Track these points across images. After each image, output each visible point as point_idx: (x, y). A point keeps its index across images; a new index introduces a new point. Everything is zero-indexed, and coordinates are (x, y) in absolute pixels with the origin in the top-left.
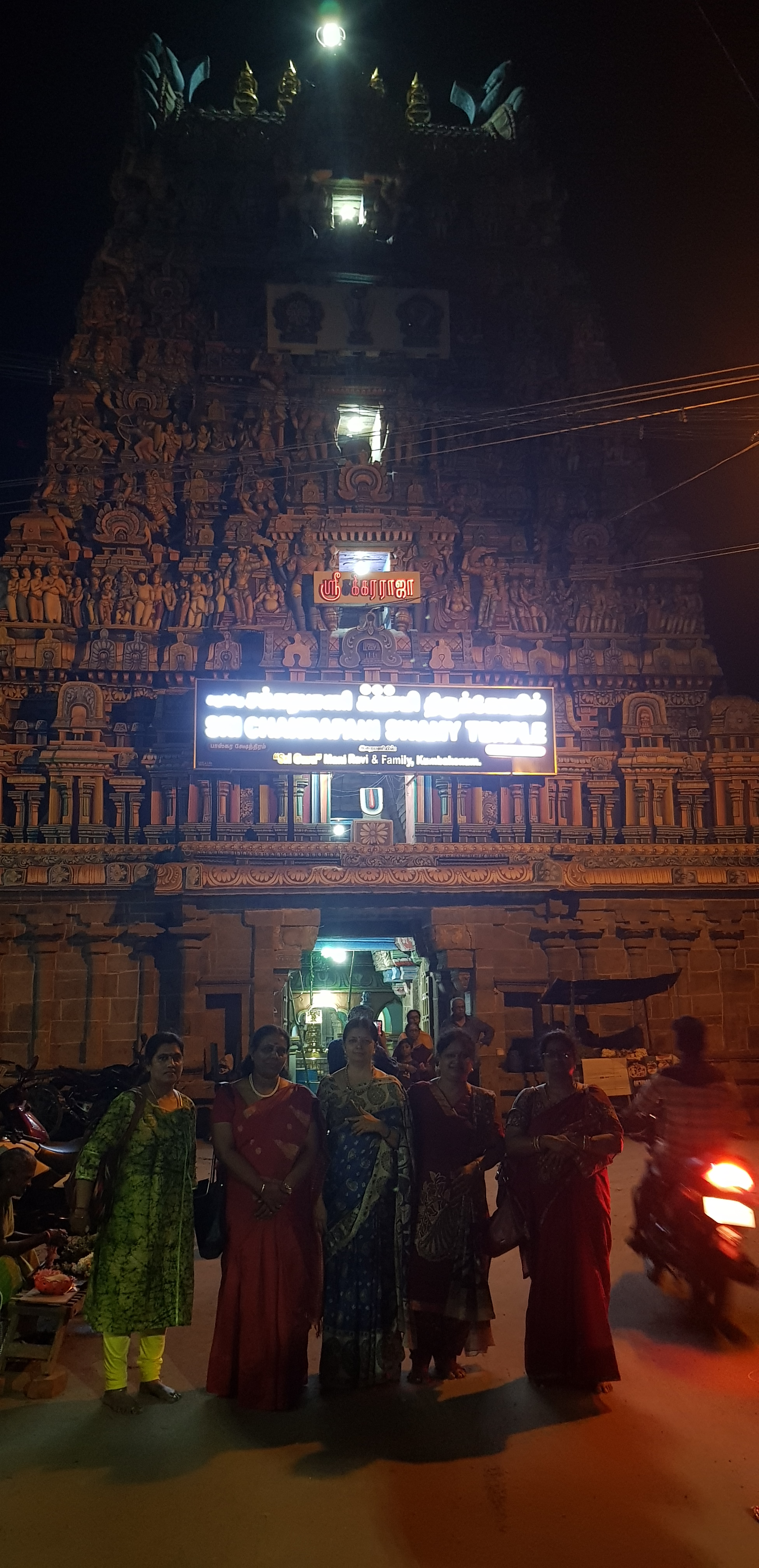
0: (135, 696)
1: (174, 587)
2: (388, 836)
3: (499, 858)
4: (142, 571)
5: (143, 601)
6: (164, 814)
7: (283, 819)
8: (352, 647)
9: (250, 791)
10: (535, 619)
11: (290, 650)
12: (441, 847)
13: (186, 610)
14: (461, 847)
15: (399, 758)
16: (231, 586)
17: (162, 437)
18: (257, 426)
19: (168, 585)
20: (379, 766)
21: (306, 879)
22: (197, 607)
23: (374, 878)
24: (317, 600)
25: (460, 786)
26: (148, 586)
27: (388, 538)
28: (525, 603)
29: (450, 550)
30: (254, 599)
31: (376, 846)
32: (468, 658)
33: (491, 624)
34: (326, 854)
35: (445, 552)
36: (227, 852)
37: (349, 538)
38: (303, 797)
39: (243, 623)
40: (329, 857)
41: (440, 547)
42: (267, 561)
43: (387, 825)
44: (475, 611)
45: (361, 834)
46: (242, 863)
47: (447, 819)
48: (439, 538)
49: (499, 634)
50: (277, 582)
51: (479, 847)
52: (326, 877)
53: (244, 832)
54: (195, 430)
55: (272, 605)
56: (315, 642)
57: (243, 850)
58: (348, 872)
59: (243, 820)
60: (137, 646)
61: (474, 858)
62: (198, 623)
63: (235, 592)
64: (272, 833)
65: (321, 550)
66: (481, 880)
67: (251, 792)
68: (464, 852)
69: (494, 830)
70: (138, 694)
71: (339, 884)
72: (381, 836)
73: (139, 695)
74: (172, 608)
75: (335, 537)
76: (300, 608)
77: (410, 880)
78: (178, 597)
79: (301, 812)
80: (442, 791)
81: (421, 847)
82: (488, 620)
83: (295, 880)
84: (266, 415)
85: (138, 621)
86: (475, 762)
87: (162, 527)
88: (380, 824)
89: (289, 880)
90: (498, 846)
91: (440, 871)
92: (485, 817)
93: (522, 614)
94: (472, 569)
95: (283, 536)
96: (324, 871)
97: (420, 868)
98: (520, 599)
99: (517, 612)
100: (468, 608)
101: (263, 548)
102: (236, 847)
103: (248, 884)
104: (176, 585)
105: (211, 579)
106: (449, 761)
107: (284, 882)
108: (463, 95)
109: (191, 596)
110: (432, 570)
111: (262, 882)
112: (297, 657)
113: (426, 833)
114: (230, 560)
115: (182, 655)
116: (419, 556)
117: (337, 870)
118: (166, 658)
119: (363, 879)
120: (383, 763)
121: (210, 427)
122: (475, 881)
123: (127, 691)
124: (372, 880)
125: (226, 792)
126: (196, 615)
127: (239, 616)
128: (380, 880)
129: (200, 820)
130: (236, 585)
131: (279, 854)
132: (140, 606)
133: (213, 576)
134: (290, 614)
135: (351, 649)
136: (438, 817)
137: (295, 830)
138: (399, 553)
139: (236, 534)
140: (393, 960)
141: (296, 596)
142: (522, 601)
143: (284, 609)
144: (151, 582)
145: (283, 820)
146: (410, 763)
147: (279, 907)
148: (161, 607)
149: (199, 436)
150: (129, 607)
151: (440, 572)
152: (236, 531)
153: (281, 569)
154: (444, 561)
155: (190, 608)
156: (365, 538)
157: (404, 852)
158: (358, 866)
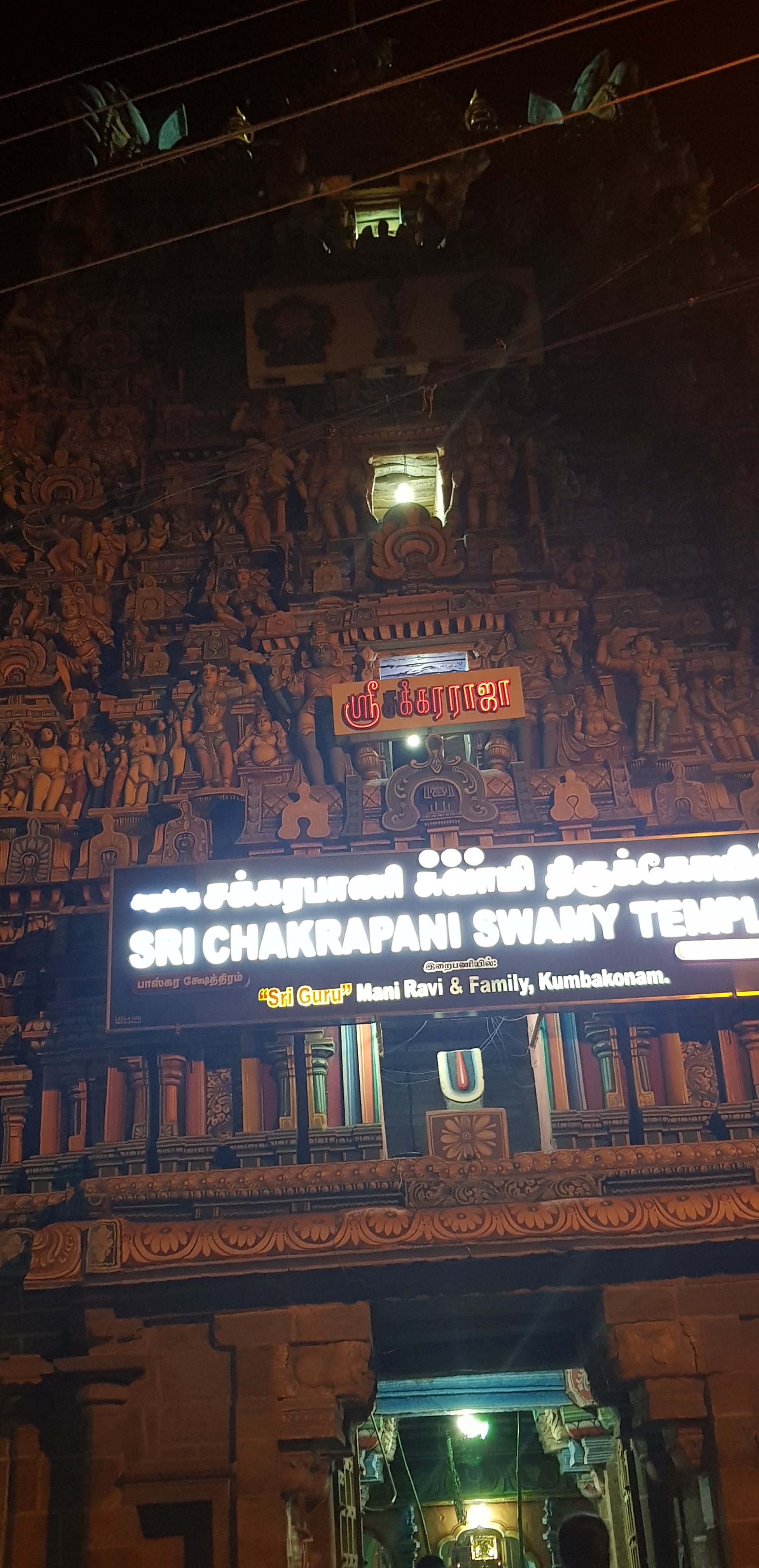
0: (29, 930)
1: (104, 749)
2: (498, 1139)
3: (732, 1172)
4: (46, 725)
5: (48, 773)
6: (66, 1130)
7: (289, 1122)
8: (404, 796)
9: (226, 1073)
10: (743, 739)
11: (291, 813)
12: (608, 1154)
13: (121, 781)
14: (649, 1152)
15: (504, 981)
16: (195, 730)
17: (93, 539)
18: (240, 499)
19: (94, 746)
20: (467, 999)
21: (331, 1237)
22: (140, 774)
23: (472, 1227)
24: (340, 729)
25: (633, 1032)
26: (57, 750)
27: (461, 627)
28: (721, 715)
29: (572, 633)
30: (235, 746)
31: (474, 1162)
32: (622, 799)
33: (661, 748)
34: (373, 1184)
35: (564, 639)
36: (175, 1195)
37: (394, 635)
38: (326, 1076)
39: (214, 785)
40: (379, 1190)
41: (555, 633)
42: (253, 683)
43: (495, 1118)
44: (630, 731)
45: (444, 1139)
46: (208, 1215)
47: (615, 1100)
48: (552, 619)
49: (679, 764)
50: (274, 718)
51: (688, 1151)
52: (372, 1229)
53: (210, 1153)
54: (145, 522)
55: (266, 753)
56: (337, 796)
57: (207, 1187)
58: (417, 1217)
59: (214, 1130)
60: (32, 845)
61: (678, 1175)
62: (143, 799)
63: (200, 738)
64: (266, 1150)
65: (347, 660)
66: (699, 1218)
67: (228, 1075)
68: (657, 1162)
69: (715, 1117)
70: (33, 927)
71: (400, 1243)
72: (483, 1141)
73: (36, 928)
74: (99, 782)
75: (370, 634)
76: (314, 752)
77: (547, 1226)
78: (110, 763)
79: (322, 1105)
80: (600, 1045)
81: (566, 1158)
82: (655, 744)
83: (309, 1240)
84: (254, 480)
85: (37, 805)
86: (656, 977)
87: (88, 665)
88: (479, 1116)
89: (296, 1239)
90: (726, 1146)
91: (610, 1204)
92: (694, 1094)
93: (717, 733)
94: (616, 662)
95: (281, 643)
96: (368, 1218)
97: (568, 1201)
98: (711, 708)
99: (709, 732)
100: (615, 728)
101: (248, 665)
102: (193, 1182)
103: (214, 1256)
104: (107, 745)
105: (163, 726)
106: (604, 980)
107: (286, 1245)
108: (546, 106)
109: (130, 757)
110: (542, 667)
111: (242, 1248)
112: (304, 823)
113: (575, 1129)
114: (191, 689)
115: (111, 852)
116: (519, 648)
117: (395, 1215)
118: (83, 860)
119: (449, 1229)
120: (473, 991)
121: (167, 515)
122: (688, 1219)
123: (17, 923)
124: (469, 1231)
125: (176, 1077)
126: (138, 786)
127: (207, 775)
128: (487, 1229)
129: (128, 1136)
130: (201, 727)
131: (278, 1191)
132: (43, 782)
133: (165, 721)
134: (299, 765)
135: (403, 800)
136: (597, 1097)
137: (311, 1141)
138: (483, 648)
139: (202, 650)
140: (566, 1426)
141: (306, 732)
142: (716, 712)
143: (287, 758)
144: (64, 743)
145: (287, 1123)
146: (526, 988)
147: (282, 1303)
148: (81, 783)
149: (151, 530)
150: (22, 784)
151: (558, 669)
152: (202, 646)
153: (280, 695)
154: (565, 654)
155: (128, 776)
156: (422, 631)
157: (533, 1171)
158: (440, 1206)
